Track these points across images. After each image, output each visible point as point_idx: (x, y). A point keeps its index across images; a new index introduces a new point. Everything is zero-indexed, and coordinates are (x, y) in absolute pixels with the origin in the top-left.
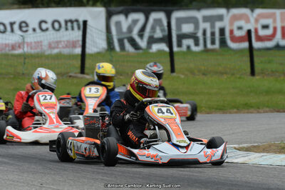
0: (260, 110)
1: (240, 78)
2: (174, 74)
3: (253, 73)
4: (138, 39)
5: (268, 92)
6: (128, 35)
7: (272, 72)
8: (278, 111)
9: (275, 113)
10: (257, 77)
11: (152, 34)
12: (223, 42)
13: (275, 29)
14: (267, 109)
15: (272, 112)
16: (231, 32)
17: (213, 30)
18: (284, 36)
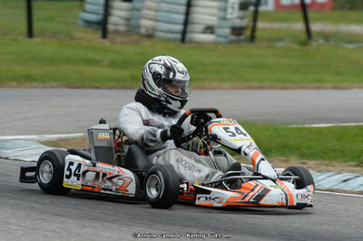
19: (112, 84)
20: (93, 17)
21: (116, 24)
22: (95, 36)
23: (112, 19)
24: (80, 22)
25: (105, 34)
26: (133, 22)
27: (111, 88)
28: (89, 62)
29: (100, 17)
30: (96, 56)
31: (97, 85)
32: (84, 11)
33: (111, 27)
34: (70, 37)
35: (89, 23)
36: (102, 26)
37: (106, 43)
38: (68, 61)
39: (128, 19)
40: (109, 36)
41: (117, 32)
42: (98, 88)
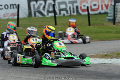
0: (93, 40)
1: (84, 27)
3: (90, 25)
5: (96, 33)
7: (98, 24)
8: (101, 41)
10: (91, 26)
11: (48, 9)
13: (99, 6)
14: (96, 40)
15: (98, 41)
17: (73, 7)
18: (102, 9)
19: (115, 39)
20: (111, 18)
21: (118, 20)
22: (111, 24)
23: (117, 18)
24: (107, 20)
25: (114, 24)
27: (115, 40)
28: (108, 32)
29: (113, 18)
30: (111, 30)
31: (110, 39)
32: (108, 16)
33: (116, 21)
34: (103, 25)
35: (110, 20)
36: (114, 21)
37: (115, 26)
38: (101, 32)
40: (116, 24)
41: (119, 22)
42: (110, 40)
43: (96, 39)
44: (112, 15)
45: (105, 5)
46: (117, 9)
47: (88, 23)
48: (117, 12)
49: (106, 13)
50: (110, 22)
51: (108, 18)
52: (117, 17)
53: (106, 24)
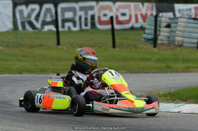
1: (105, 49)
2: (60, 47)
3: (114, 46)
4: (35, 22)
5: (125, 59)
6: (28, 19)
7: (128, 45)
8: (131, 73)
9: (130, 74)
10: (117, 49)
11: (44, 19)
12: (93, 25)
13: (130, 16)
14: (124, 71)
15: (127, 73)
16: (99, 18)
17: (86, 17)
18: (137, 21)
19: (155, 71)
20: (150, 37)
21: (162, 40)
22: (150, 46)
23: (160, 38)
24: (143, 40)
25: (155, 46)
26: (171, 39)
27: (155, 73)
28: (144, 59)
29: (153, 36)
30: (149, 57)
31: (146, 71)
32: (145, 33)
33: (159, 42)
34: (136, 47)
35: (148, 40)
36: (154, 41)
37: (156, 50)
38: (133, 59)
39: (169, 37)
40: (158, 47)
41: (163, 44)
42: (147, 73)
43: (125, 69)
44: (152, 32)
45: (142, 15)
46: (160, 21)
47: (111, 44)
48: (160, 27)
49: (142, 28)
50: (147, 43)
51: (145, 36)
52: (159, 35)
53: (142, 46)
